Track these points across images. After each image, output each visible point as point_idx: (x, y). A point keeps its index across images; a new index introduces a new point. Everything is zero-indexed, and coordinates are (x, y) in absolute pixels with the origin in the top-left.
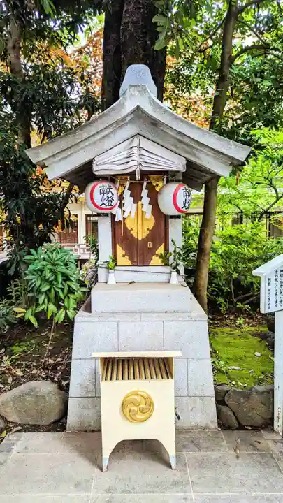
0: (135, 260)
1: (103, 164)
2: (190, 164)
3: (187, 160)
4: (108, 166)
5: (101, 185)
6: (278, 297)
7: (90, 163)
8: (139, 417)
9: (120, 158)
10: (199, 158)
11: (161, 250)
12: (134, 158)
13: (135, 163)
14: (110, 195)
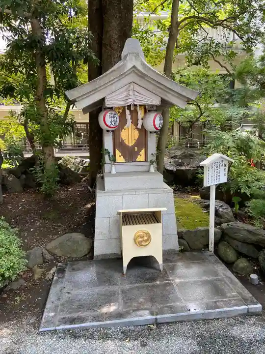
0: (127, 158)
1: (111, 100)
2: (163, 101)
3: (161, 98)
4: (115, 101)
5: (110, 113)
6: (213, 178)
7: (103, 100)
8: (144, 244)
9: (122, 97)
10: (168, 98)
11: (143, 152)
12: (130, 97)
13: (131, 100)
14: (115, 119)
